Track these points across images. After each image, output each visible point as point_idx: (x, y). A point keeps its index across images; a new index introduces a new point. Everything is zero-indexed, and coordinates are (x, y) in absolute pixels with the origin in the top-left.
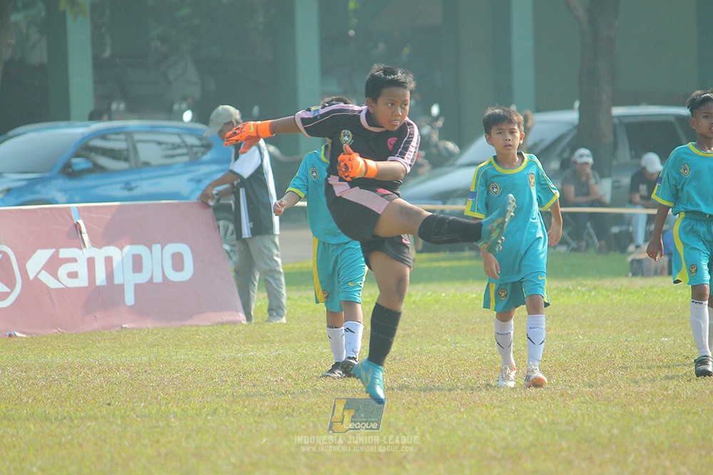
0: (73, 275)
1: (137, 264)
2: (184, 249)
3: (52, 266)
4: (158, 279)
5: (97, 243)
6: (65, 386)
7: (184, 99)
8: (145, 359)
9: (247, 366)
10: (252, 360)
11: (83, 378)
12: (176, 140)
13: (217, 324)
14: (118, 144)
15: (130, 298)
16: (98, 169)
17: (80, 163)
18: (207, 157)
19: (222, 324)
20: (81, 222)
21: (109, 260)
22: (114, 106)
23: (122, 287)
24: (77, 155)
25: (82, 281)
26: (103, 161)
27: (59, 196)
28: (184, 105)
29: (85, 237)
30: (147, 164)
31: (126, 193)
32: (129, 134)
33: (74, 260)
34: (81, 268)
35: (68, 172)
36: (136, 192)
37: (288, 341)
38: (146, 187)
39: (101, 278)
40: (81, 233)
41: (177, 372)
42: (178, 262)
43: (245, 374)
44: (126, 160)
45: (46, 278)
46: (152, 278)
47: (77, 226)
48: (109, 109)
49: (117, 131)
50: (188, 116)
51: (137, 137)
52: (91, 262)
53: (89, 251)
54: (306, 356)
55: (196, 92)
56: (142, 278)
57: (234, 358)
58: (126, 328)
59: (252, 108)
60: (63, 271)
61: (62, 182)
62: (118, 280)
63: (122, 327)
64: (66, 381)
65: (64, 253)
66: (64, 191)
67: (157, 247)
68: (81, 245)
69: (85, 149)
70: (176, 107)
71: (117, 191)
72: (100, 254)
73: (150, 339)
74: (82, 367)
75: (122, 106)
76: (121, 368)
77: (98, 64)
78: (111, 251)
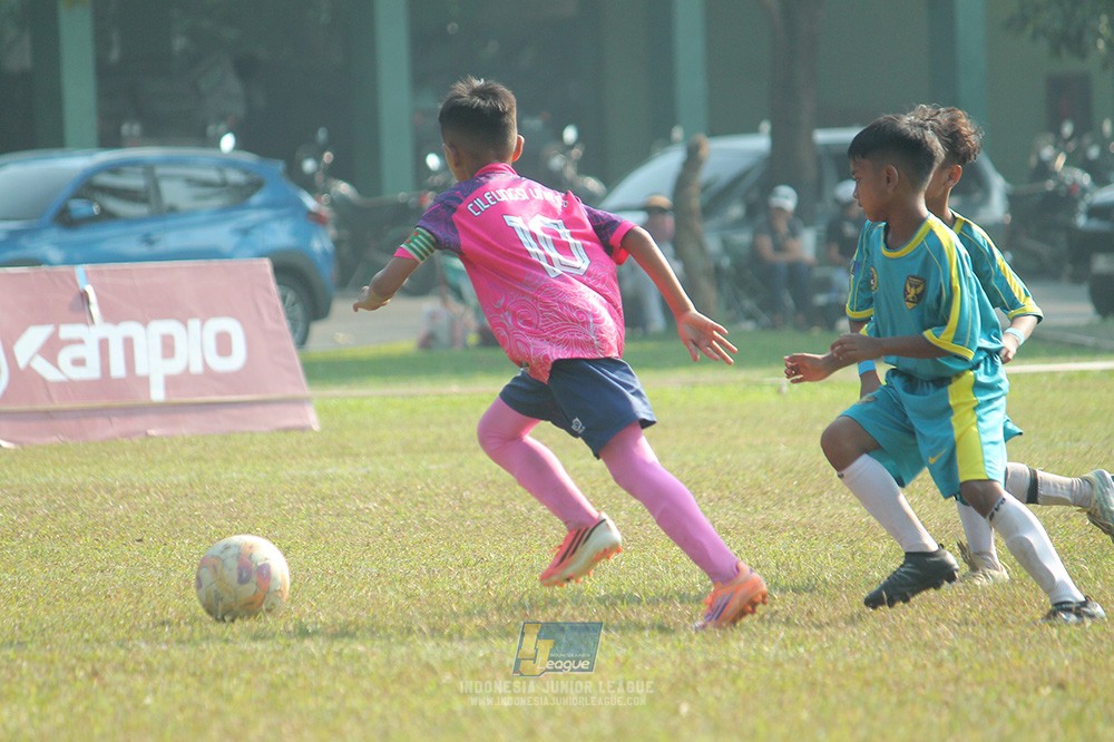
0: (79, 362)
1: (168, 347)
2: (232, 326)
4: (197, 368)
5: (112, 316)
6: (76, 515)
7: (222, 118)
8: (183, 479)
9: (325, 487)
10: (332, 480)
11: (101, 504)
12: (213, 175)
13: (278, 430)
14: (134, 181)
15: (158, 392)
16: (107, 216)
17: (80, 208)
18: (257, 199)
19: (287, 430)
20: (90, 290)
21: (128, 344)
22: (125, 129)
24: (77, 195)
25: (92, 372)
26: (114, 205)
27: (52, 254)
28: (222, 127)
29: (95, 309)
30: (173, 210)
31: (143, 249)
32: (148, 168)
33: (81, 342)
34: (91, 353)
35: (65, 219)
36: (160, 248)
37: (379, 454)
38: (172, 240)
40: (88, 303)
41: (230, 496)
42: (224, 344)
43: (323, 499)
44: (146, 201)
45: (42, 367)
46: (188, 368)
47: (84, 296)
48: (118, 132)
49: (133, 163)
50: (228, 142)
51: (159, 171)
52: (104, 345)
53: (100, 329)
54: (407, 474)
55: (239, 110)
56: (175, 366)
57: (307, 477)
58: (152, 437)
59: (315, 132)
60: (65, 356)
61: (55, 234)
62: (140, 370)
63: (147, 434)
64: (76, 508)
65: (67, 331)
66: (61, 245)
67: (194, 324)
68: (89, 320)
69: (87, 187)
70: (211, 129)
71: (133, 246)
72: (115, 334)
73: (188, 451)
74: (97, 488)
75: (137, 128)
76: (152, 490)
77: (103, 71)
78: (132, 328)
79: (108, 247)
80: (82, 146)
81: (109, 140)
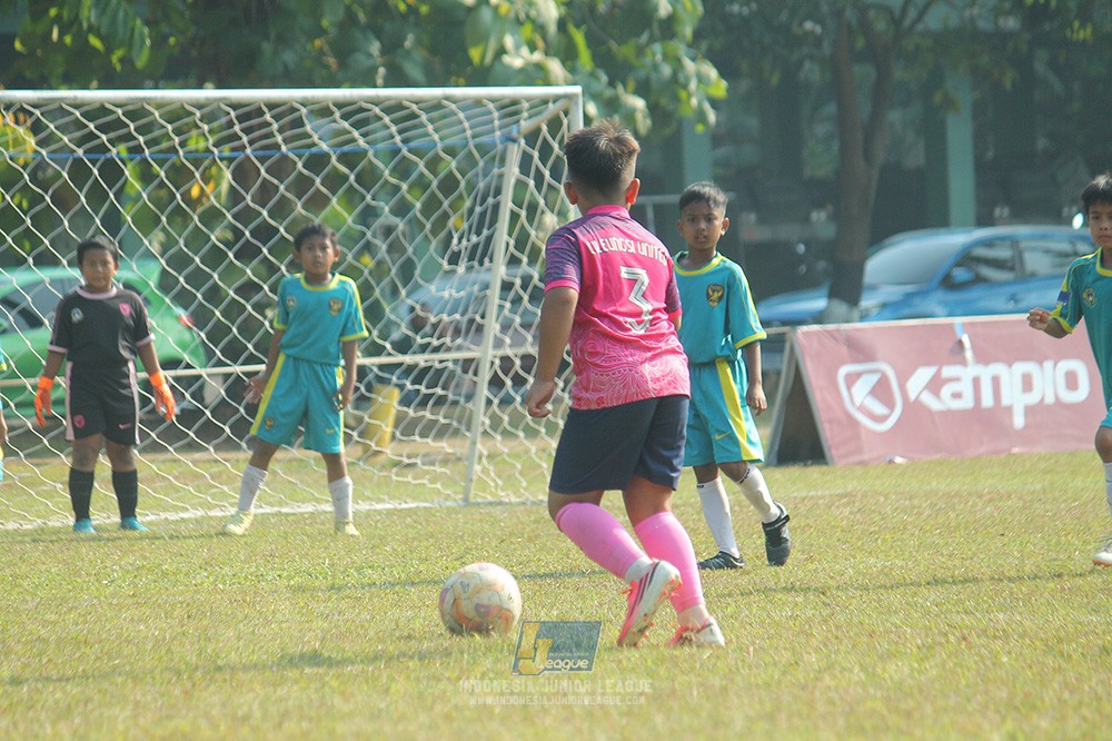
0: (957, 396)
1: (1027, 384)
2: (1078, 366)
3: (935, 385)
4: (1050, 400)
5: (983, 358)
6: (953, 515)
7: (1074, 201)
8: (1038, 487)
11: (972, 506)
12: (1066, 247)
14: (1003, 253)
15: (1019, 421)
16: (979, 280)
17: (961, 274)
20: (965, 338)
21: (996, 381)
22: (997, 212)
23: (1009, 409)
24: (959, 264)
25: (967, 403)
26: (986, 271)
27: (938, 310)
28: (1074, 209)
29: (968, 353)
30: (1033, 275)
31: (1011, 305)
32: (1014, 242)
33: (957, 379)
34: (966, 388)
35: (948, 283)
38: (1032, 299)
39: (987, 401)
40: (963, 349)
42: (1071, 381)
44: (1012, 269)
45: (928, 399)
46: (1042, 399)
47: (960, 343)
48: (991, 214)
49: (1002, 239)
50: (1078, 221)
51: (1023, 245)
52: (976, 382)
53: (973, 370)
56: (1033, 398)
58: (1015, 454)
60: (946, 391)
61: (940, 295)
62: (1005, 401)
63: (1011, 453)
64: (954, 510)
65: (947, 371)
66: (945, 303)
67: (1048, 364)
68: (964, 363)
69: (966, 258)
70: (1065, 211)
71: (1000, 303)
72: (986, 373)
73: (1043, 465)
74: (970, 494)
75: (1006, 211)
76: (1013, 496)
77: (980, 166)
78: (998, 369)
79: (984, 304)
80: (964, 225)
81: (984, 220)
